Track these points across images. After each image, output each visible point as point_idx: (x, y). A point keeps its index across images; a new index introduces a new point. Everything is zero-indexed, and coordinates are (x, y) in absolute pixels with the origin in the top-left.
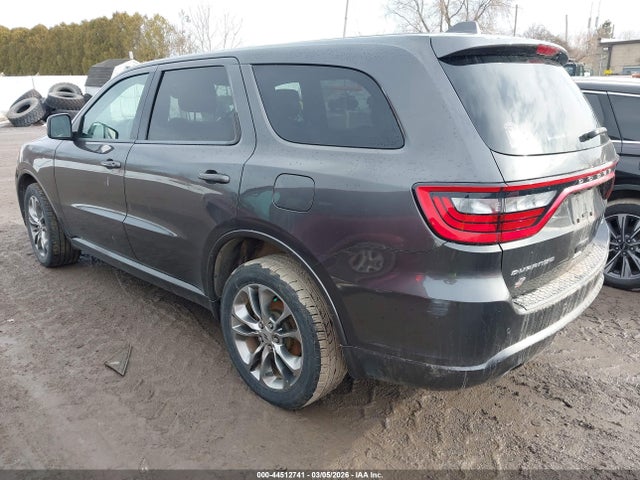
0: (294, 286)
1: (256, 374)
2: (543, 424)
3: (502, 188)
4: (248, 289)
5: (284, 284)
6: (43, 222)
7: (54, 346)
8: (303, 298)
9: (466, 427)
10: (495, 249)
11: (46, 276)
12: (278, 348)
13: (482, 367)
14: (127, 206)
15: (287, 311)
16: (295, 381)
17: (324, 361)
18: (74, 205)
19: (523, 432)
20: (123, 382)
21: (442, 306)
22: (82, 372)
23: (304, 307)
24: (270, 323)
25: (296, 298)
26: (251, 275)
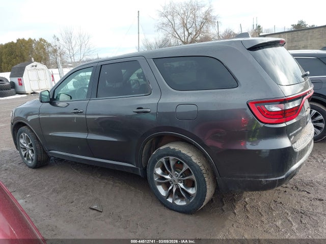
0: (189, 155)
1: (170, 200)
2: (302, 202)
3: (285, 99)
4: (163, 160)
5: (183, 154)
6: (31, 145)
7: (58, 204)
8: (195, 159)
9: (270, 208)
10: (284, 125)
11: (35, 172)
12: (181, 185)
13: (283, 177)
14: (87, 130)
15: (186, 167)
16: (192, 199)
17: (208, 187)
18: (50, 134)
19: (295, 206)
20: (102, 215)
21: (266, 152)
22: (80, 213)
23: (196, 163)
24: (176, 174)
25: (191, 160)
26: (165, 153)
